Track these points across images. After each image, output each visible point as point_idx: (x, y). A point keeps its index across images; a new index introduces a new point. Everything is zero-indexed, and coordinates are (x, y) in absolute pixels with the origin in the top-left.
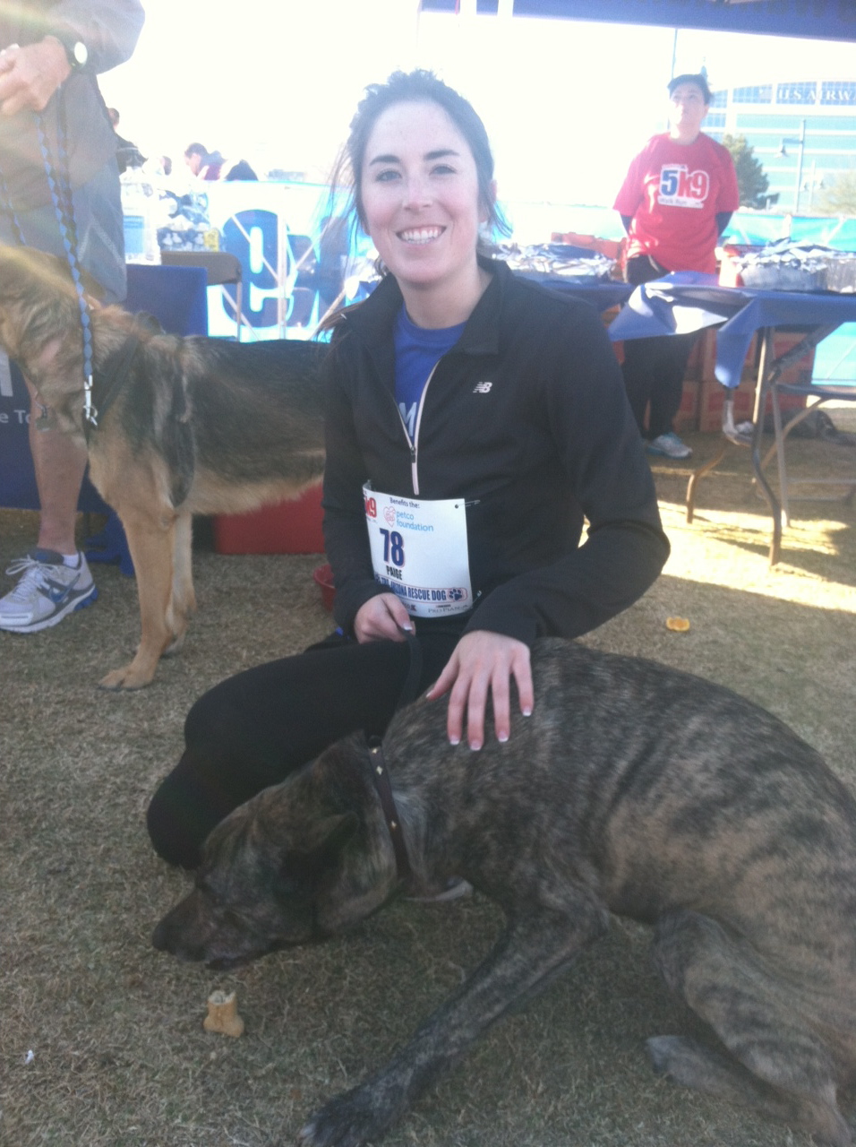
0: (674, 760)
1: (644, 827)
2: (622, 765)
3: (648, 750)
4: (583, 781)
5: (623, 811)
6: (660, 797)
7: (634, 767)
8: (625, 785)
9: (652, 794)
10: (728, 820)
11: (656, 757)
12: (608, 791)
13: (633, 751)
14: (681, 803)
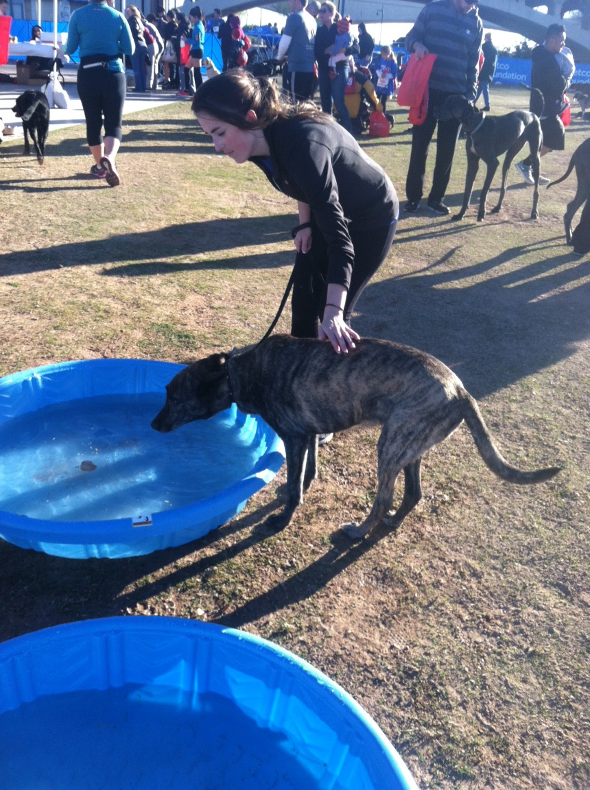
0: (310, 362)
1: (306, 386)
2: (293, 368)
3: (302, 362)
4: (279, 374)
5: (296, 382)
6: (308, 375)
7: (297, 369)
8: (295, 374)
9: (305, 374)
10: (332, 372)
11: (304, 364)
12: (289, 376)
13: (296, 364)
14: (315, 374)
